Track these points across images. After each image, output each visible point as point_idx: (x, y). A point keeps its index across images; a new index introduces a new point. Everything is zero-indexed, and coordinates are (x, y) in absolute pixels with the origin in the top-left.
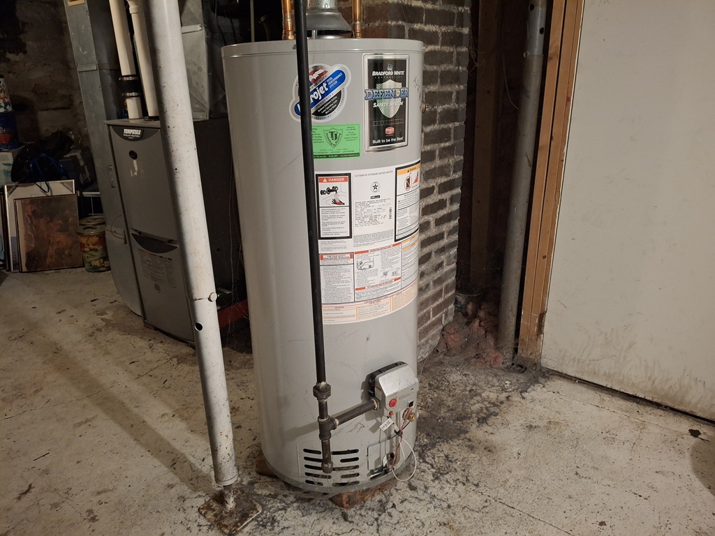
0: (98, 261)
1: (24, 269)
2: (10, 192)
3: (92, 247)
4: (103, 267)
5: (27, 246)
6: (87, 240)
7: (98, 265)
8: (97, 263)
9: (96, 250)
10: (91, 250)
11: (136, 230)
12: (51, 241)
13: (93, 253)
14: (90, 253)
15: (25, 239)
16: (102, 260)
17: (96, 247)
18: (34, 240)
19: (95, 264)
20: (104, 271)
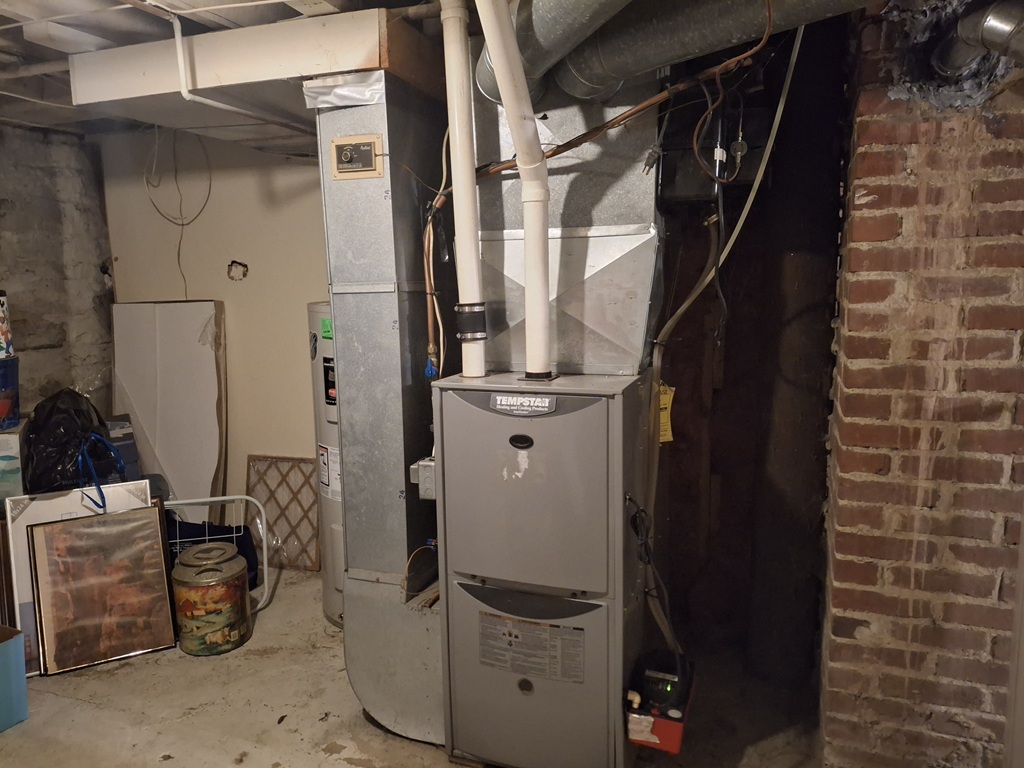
0: (220, 633)
1: (52, 668)
2: (16, 512)
3: (211, 606)
4: (228, 642)
5: (59, 621)
6: (204, 595)
7: (220, 642)
8: (218, 638)
9: (218, 612)
10: (208, 613)
11: (474, 577)
12: (109, 603)
13: (212, 618)
14: (205, 618)
15: (54, 605)
16: (226, 630)
17: (220, 606)
18: (71, 604)
19: (214, 640)
20: (229, 651)
